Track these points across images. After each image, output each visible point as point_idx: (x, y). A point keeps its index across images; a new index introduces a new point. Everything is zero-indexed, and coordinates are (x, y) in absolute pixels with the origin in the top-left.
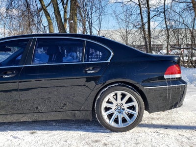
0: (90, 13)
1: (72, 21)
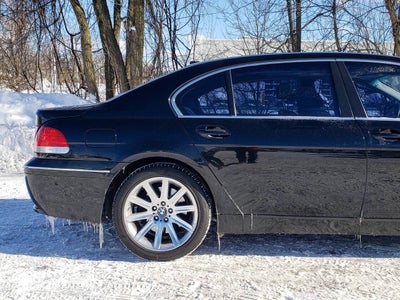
0: (172, 10)
1: (134, 28)
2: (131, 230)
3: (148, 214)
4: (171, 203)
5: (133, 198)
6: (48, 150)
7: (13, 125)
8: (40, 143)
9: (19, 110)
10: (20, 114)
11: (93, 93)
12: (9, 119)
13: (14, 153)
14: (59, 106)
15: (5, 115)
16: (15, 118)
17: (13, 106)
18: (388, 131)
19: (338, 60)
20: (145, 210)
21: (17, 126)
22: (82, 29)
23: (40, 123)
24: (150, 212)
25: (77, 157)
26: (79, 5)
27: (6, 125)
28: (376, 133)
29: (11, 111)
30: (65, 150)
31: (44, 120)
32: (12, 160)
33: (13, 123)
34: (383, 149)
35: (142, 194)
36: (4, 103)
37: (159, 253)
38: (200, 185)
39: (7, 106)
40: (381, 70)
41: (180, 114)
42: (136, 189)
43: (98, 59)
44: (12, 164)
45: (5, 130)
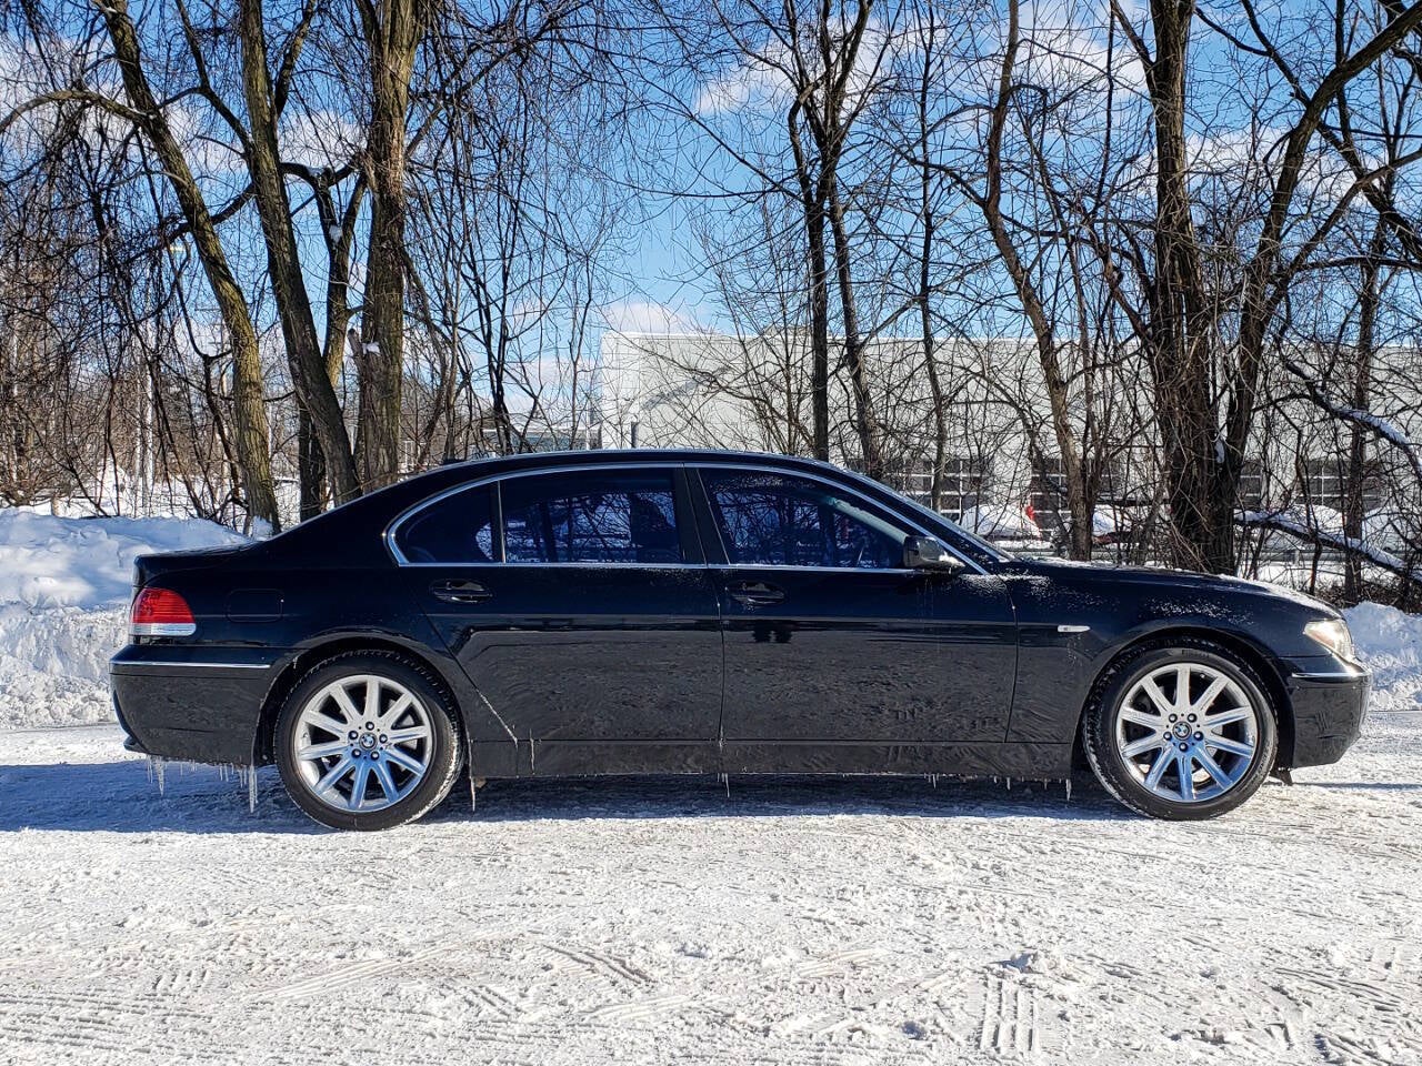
1: (374, 348)
2: (308, 772)
3: (340, 746)
4: (384, 724)
5: (311, 715)
6: (155, 629)
7: (42, 605)
8: (141, 616)
9: (59, 564)
10: (61, 576)
11: (264, 516)
12: (31, 590)
13: (44, 678)
14: (166, 551)
15: (22, 579)
16: (49, 584)
17: (43, 552)
18: (761, 587)
19: (687, 465)
20: (334, 738)
21: (53, 606)
22: (235, 344)
23: (141, 582)
24: (344, 741)
25: (209, 642)
26: (229, 278)
27: (22, 605)
28: (736, 589)
29: (35, 567)
30: (187, 629)
31: (149, 575)
32: (39, 694)
33: (41, 600)
34: (748, 618)
35: (330, 708)
36: (17, 545)
37: (358, 816)
38: (437, 689)
39: (25, 552)
40: (758, 482)
41: (402, 560)
42: (318, 699)
43: (279, 418)
44: (41, 704)
45: (17, 618)
